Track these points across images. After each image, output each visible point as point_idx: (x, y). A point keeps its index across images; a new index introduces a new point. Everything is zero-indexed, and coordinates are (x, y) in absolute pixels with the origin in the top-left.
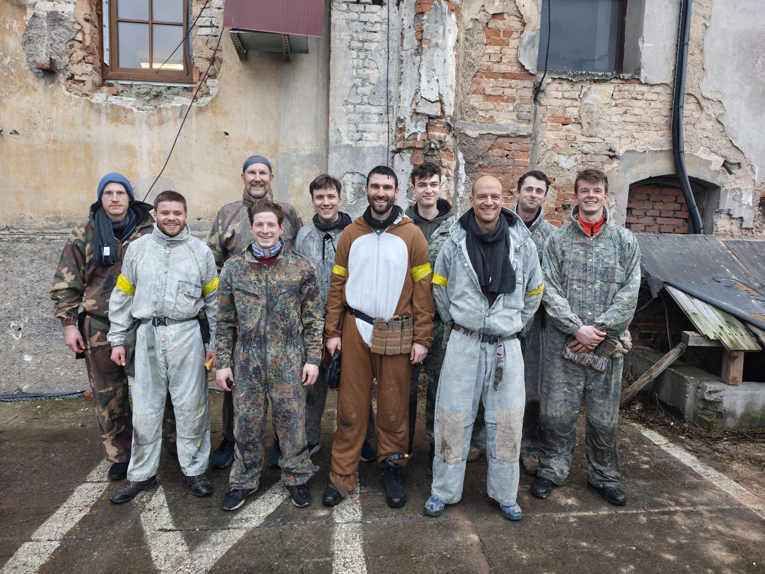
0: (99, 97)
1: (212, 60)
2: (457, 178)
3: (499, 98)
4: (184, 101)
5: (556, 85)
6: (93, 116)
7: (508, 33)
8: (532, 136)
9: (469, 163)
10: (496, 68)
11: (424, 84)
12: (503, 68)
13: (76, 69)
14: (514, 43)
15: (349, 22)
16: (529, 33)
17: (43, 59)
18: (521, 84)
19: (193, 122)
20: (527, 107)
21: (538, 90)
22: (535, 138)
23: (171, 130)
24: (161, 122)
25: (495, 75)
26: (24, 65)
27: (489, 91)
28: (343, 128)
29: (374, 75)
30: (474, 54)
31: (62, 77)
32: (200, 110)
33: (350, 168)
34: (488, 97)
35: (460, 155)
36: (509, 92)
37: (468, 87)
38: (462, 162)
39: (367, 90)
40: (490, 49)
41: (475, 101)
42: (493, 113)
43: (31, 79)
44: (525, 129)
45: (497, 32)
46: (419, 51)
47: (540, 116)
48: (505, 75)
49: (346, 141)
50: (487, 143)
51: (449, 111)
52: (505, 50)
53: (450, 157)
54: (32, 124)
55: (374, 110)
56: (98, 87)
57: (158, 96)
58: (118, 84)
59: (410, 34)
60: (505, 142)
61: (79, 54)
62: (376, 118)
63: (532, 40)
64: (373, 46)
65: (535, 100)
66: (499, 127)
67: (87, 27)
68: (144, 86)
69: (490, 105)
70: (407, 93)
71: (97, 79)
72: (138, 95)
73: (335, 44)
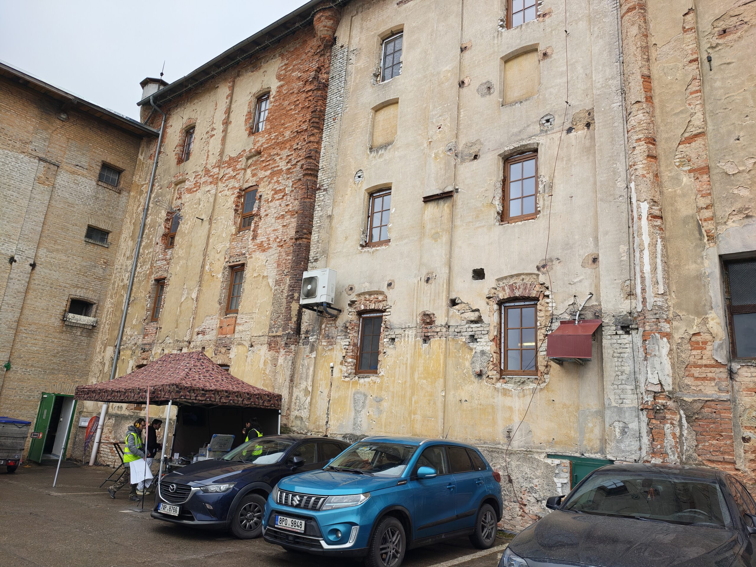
0: (498, 385)
1: (547, 366)
2: (681, 426)
3: (705, 379)
4: (532, 386)
5: (745, 369)
6: (496, 393)
7: (705, 343)
8: (733, 400)
9: (688, 417)
10: (700, 362)
11: (650, 375)
12: (704, 362)
13: (490, 373)
14: (709, 347)
15: (611, 344)
16: (717, 342)
17: (478, 370)
18: (717, 370)
19: (538, 396)
20: (724, 383)
21: (731, 374)
22: (735, 401)
23: (528, 399)
24: (524, 396)
25: (700, 366)
26: (471, 373)
27: (696, 375)
28: (612, 397)
29: (628, 369)
30: (683, 356)
31: (484, 377)
32: (541, 389)
33: (617, 418)
34: (697, 378)
35: (682, 412)
36: (710, 375)
37: (682, 373)
38: (684, 416)
39: (624, 377)
40: (694, 352)
41: (688, 381)
42: (701, 387)
43: (473, 378)
44: (724, 396)
45: (697, 343)
46: (646, 359)
47: (736, 388)
48: (706, 366)
49: (614, 404)
50: (699, 405)
51: (668, 388)
52: (704, 352)
53: (674, 413)
54: (472, 397)
55: (629, 387)
56: (498, 380)
57: (523, 383)
58: (507, 378)
59: (641, 350)
60: (713, 404)
61: (491, 367)
62: (630, 392)
63: (720, 346)
64: (626, 355)
65: (731, 378)
66: (707, 396)
67: (495, 355)
68: (517, 378)
69: (699, 383)
70: (642, 379)
71: (498, 376)
72: (515, 383)
73: (605, 356)
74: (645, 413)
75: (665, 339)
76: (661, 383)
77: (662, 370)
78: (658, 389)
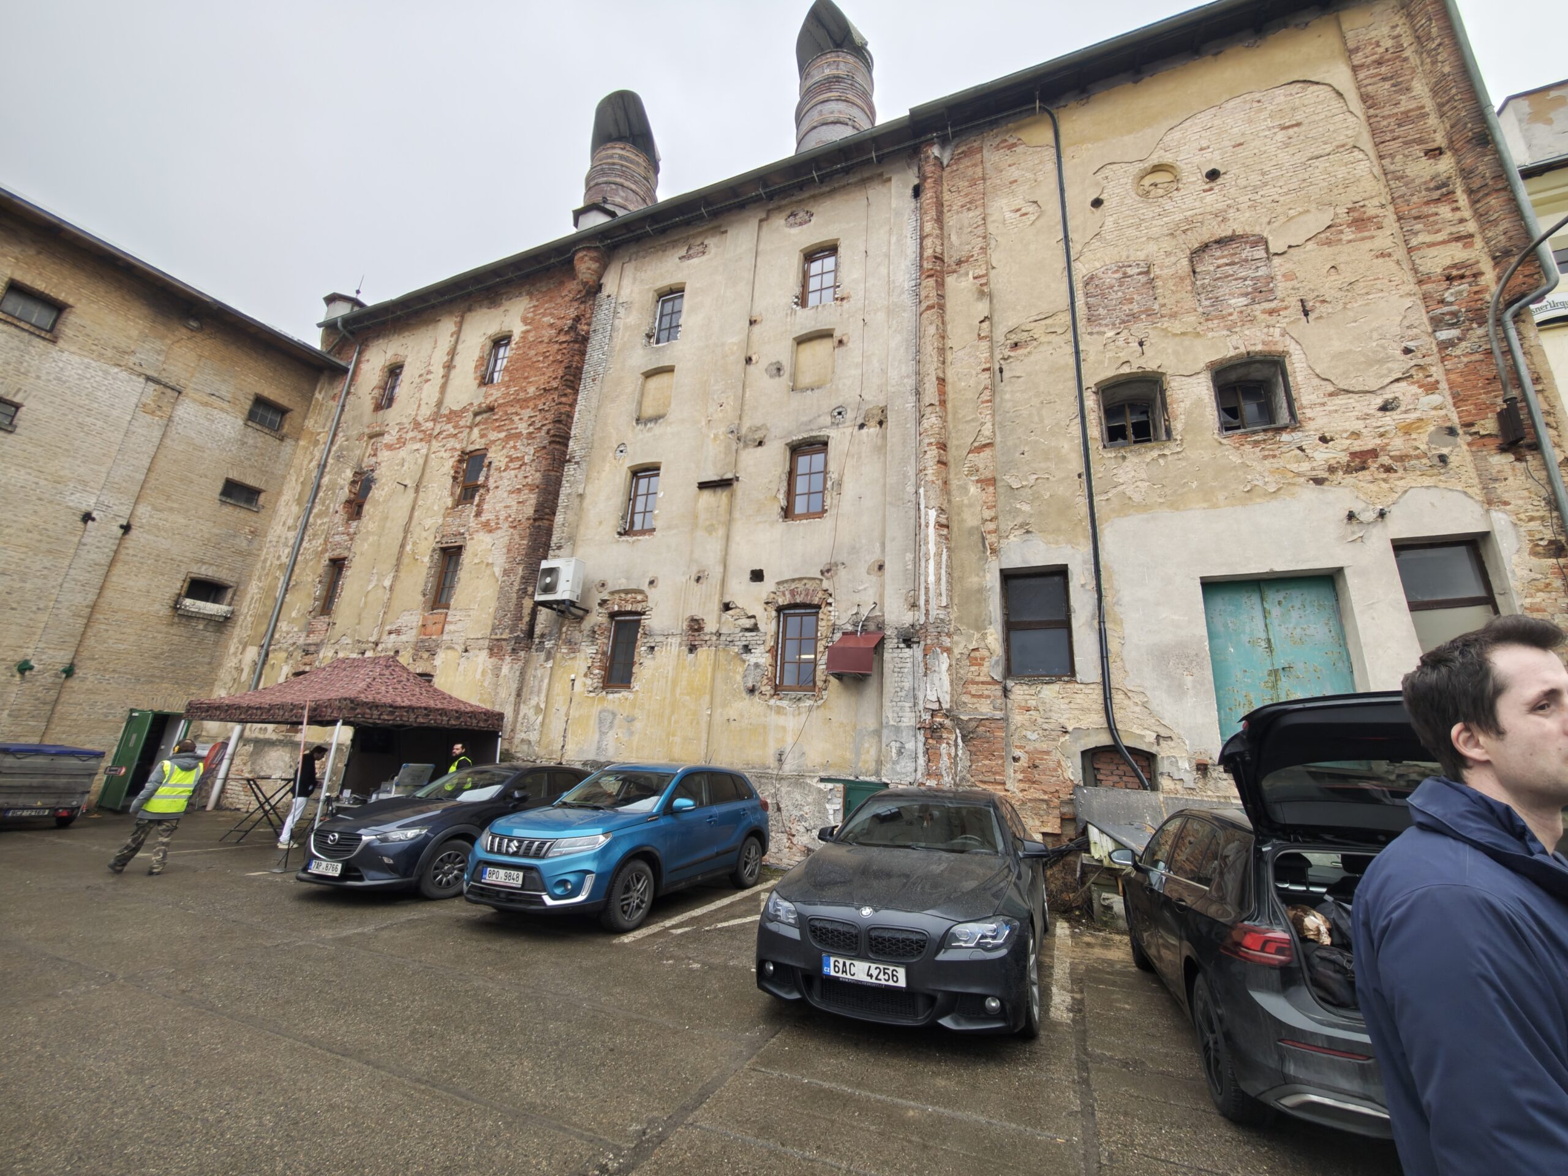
0: (772, 702)
1: (825, 681)
2: (956, 746)
3: (980, 696)
4: (808, 703)
5: (1018, 687)
6: (769, 711)
7: (983, 659)
8: (1005, 719)
9: (964, 737)
10: (977, 679)
11: (929, 692)
12: (981, 679)
13: (763, 689)
14: (986, 664)
15: (893, 658)
16: (994, 658)
17: (750, 685)
18: (993, 687)
19: (814, 714)
20: (999, 701)
21: (1006, 692)
22: (1007, 720)
23: (804, 717)
24: (799, 714)
25: (977, 683)
26: (742, 688)
27: (973, 692)
28: (890, 715)
29: (907, 685)
30: (962, 672)
31: (757, 693)
32: (818, 707)
33: (894, 738)
34: (973, 696)
35: (958, 731)
36: (986, 692)
37: (959, 690)
38: (959, 735)
39: (903, 693)
40: (973, 669)
41: (965, 698)
42: (977, 705)
43: (744, 694)
44: (998, 714)
45: (976, 659)
46: (926, 675)
47: (1009, 706)
48: (983, 683)
49: (892, 723)
50: (974, 724)
51: (946, 706)
52: (982, 668)
53: (950, 732)
54: (742, 716)
55: (907, 705)
56: (772, 696)
57: (799, 699)
58: (782, 694)
59: (922, 665)
60: (987, 723)
61: (765, 681)
62: (908, 709)
63: (997, 662)
64: (906, 670)
65: (1006, 696)
66: (982, 714)
67: (770, 668)
68: (793, 694)
69: (975, 700)
70: (921, 696)
71: (772, 692)
72: (790, 700)
73: (886, 670)
74: (922, 732)
75: (945, 654)
76: (939, 701)
77: (941, 687)
78: (936, 706)
